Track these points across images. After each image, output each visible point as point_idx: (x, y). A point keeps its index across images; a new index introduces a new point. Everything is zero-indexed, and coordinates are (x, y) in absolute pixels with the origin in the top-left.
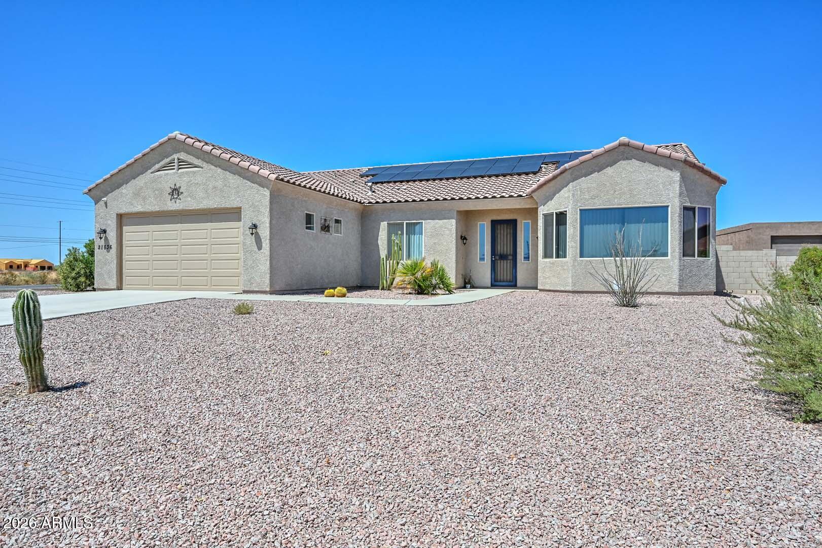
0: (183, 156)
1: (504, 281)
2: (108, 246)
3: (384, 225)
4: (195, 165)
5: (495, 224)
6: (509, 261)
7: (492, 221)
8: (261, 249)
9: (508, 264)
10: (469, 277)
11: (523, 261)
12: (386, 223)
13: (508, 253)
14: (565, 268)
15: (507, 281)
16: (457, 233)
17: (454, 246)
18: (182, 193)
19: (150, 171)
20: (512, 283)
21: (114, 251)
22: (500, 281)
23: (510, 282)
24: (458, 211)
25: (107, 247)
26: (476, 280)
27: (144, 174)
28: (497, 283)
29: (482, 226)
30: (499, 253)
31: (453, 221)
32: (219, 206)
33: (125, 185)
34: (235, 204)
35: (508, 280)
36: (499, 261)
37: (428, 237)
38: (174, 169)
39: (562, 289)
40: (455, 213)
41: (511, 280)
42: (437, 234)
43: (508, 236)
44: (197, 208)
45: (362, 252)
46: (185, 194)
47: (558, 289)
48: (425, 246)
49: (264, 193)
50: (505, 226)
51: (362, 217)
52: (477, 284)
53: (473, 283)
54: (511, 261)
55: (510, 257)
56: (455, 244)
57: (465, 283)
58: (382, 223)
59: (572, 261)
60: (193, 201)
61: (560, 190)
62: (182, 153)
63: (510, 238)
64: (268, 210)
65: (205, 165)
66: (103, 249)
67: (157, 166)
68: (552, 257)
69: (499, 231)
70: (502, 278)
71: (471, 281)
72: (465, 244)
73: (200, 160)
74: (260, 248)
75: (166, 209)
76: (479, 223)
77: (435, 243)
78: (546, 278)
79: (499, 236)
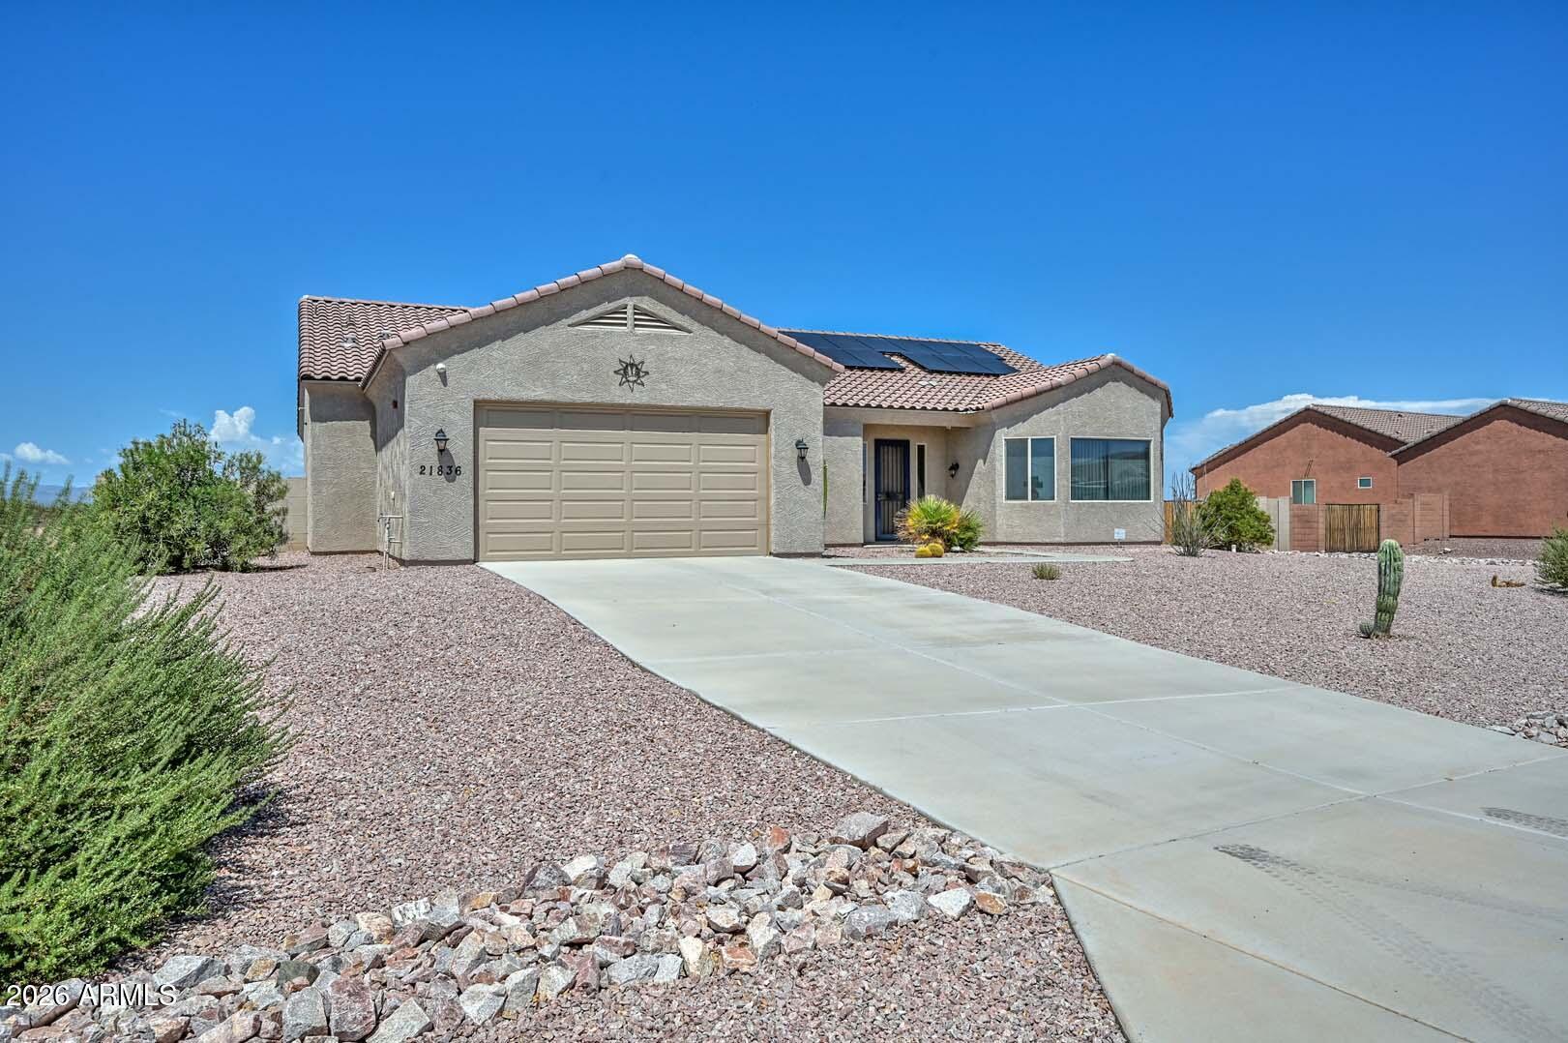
0: (647, 303)
2: (450, 467)
4: (672, 323)
8: (809, 484)
18: (647, 373)
19: (570, 321)
21: (465, 478)
25: (447, 470)
27: (552, 326)
32: (729, 405)
33: (498, 343)
34: (760, 405)
38: (625, 325)
44: (680, 404)
46: (654, 376)
49: (815, 390)
60: (670, 390)
62: (646, 298)
64: (821, 419)
65: (695, 326)
66: (435, 473)
67: (585, 314)
73: (686, 317)
74: (807, 481)
75: (607, 399)
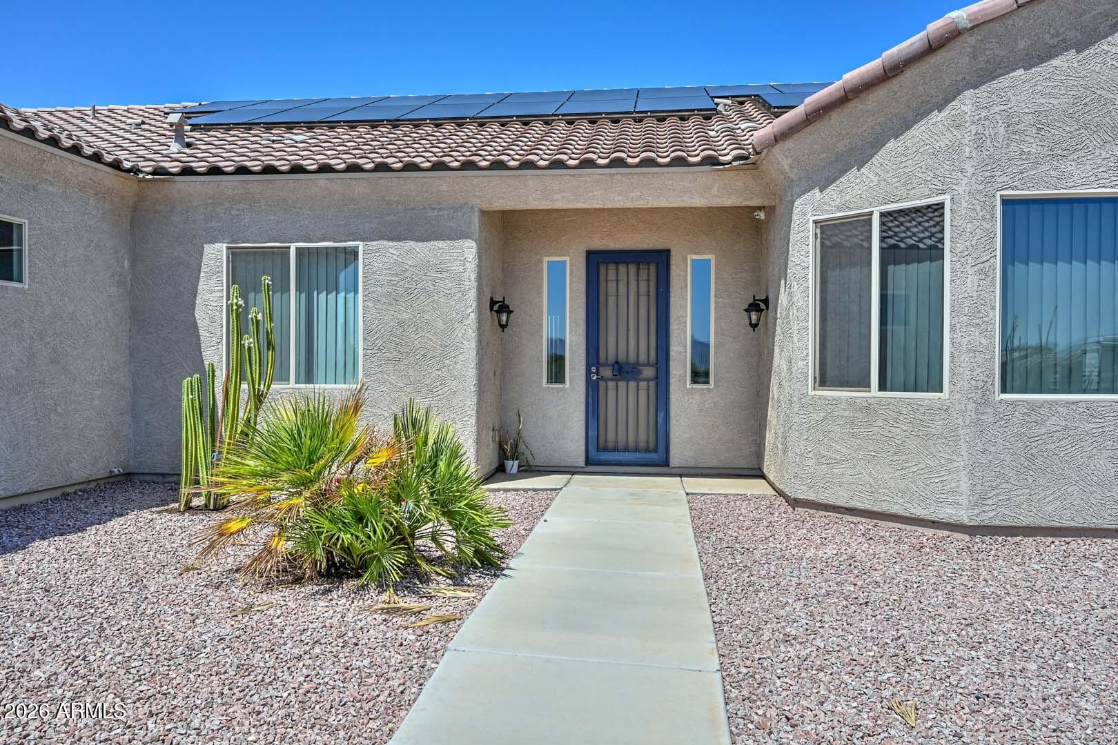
1: (626, 449)
3: (216, 255)
5: (596, 261)
6: (643, 384)
7: (590, 254)
9: (643, 394)
10: (514, 436)
11: (688, 386)
12: (222, 247)
13: (643, 358)
14: (936, 428)
15: (637, 450)
16: (480, 288)
17: (472, 334)
20: (653, 456)
22: (616, 449)
23: (647, 450)
24: (484, 213)
26: (538, 444)
28: (605, 456)
29: (557, 271)
30: (611, 359)
31: (469, 249)
35: (642, 445)
36: (611, 384)
37: (376, 301)
39: (920, 512)
40: (476, 219)
41: (652, 445)
42: (409, 292)
43: (643, 300)
45: (133, 351)
47: (896, 509)
48: (367, 331)
50: (632, 269)
51: (132, 225)
52: (540, 456)
53: (527, 452)
54: (652, 384)
55: (649, 372)
56: (474, 326)
57: (503, 455)
58: (209, 249)
59: (971, 406)
61: (908, 126)
63: (646, 309)
68: (864, 383)
69: (612, 286)
70: (621, 438)
71: (522, 447)
72: (503, 327)
76: (546, 260)
77: (401, 323)
78: (831, 463)
79: (612, 301)
